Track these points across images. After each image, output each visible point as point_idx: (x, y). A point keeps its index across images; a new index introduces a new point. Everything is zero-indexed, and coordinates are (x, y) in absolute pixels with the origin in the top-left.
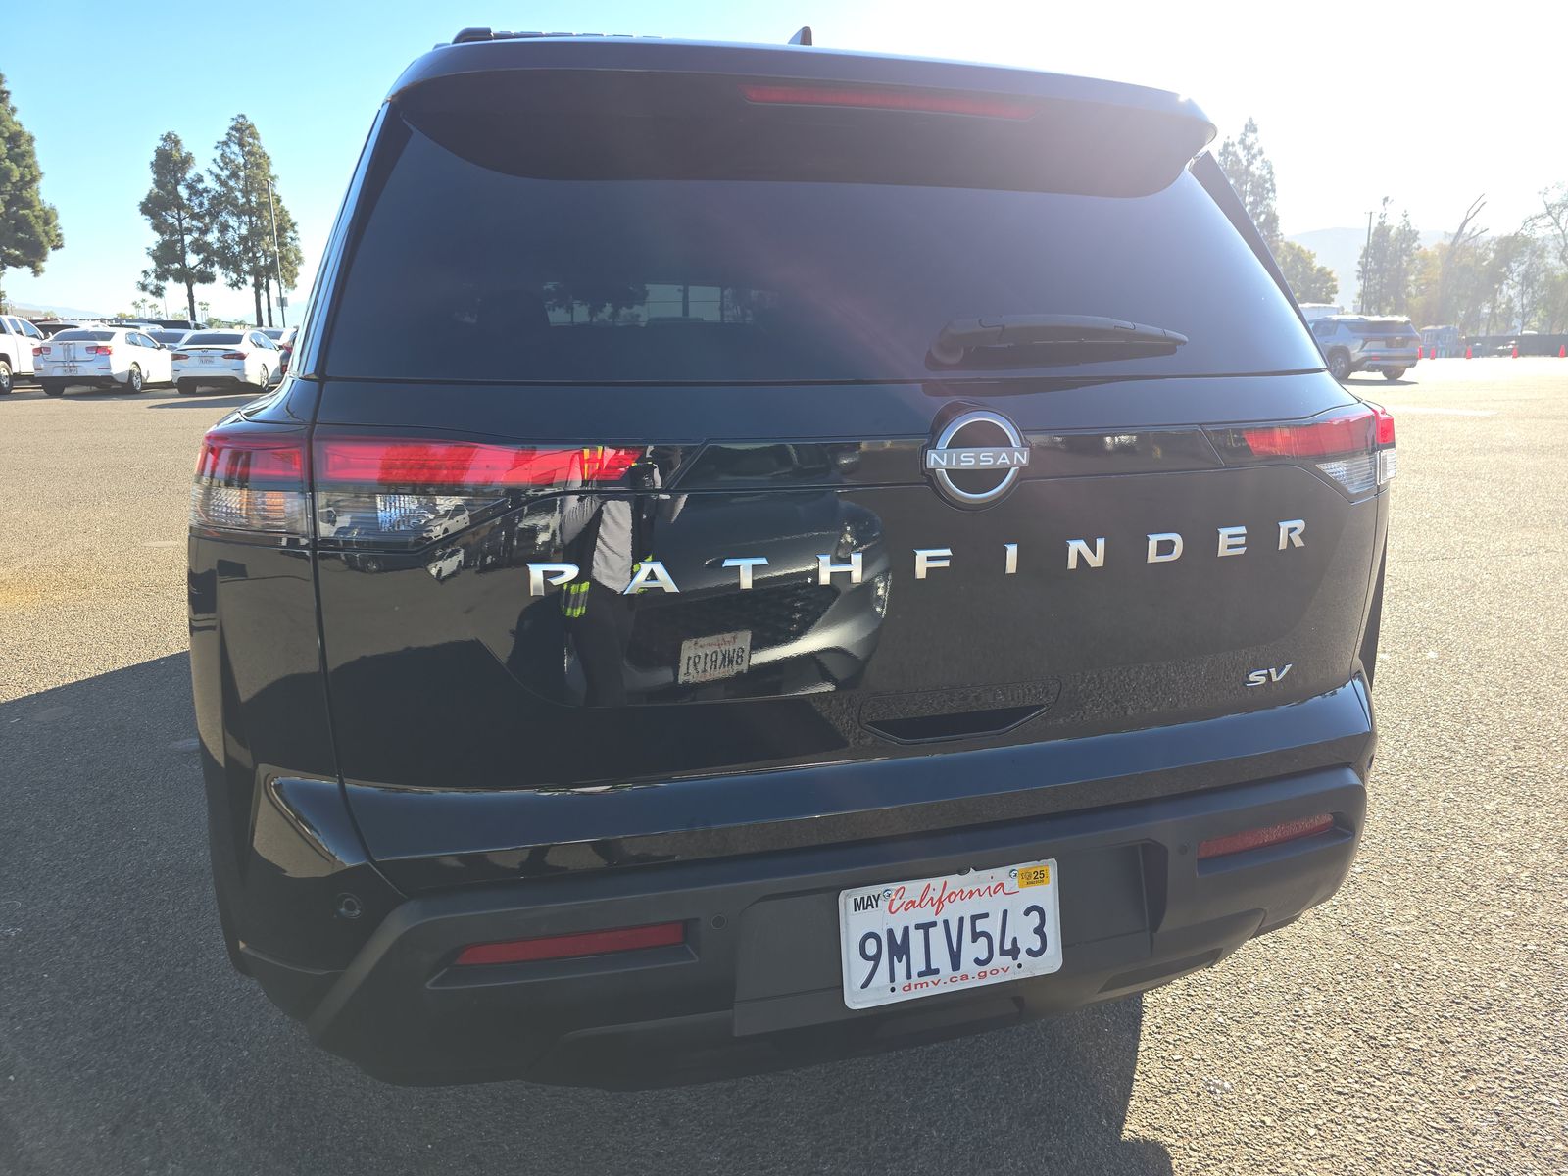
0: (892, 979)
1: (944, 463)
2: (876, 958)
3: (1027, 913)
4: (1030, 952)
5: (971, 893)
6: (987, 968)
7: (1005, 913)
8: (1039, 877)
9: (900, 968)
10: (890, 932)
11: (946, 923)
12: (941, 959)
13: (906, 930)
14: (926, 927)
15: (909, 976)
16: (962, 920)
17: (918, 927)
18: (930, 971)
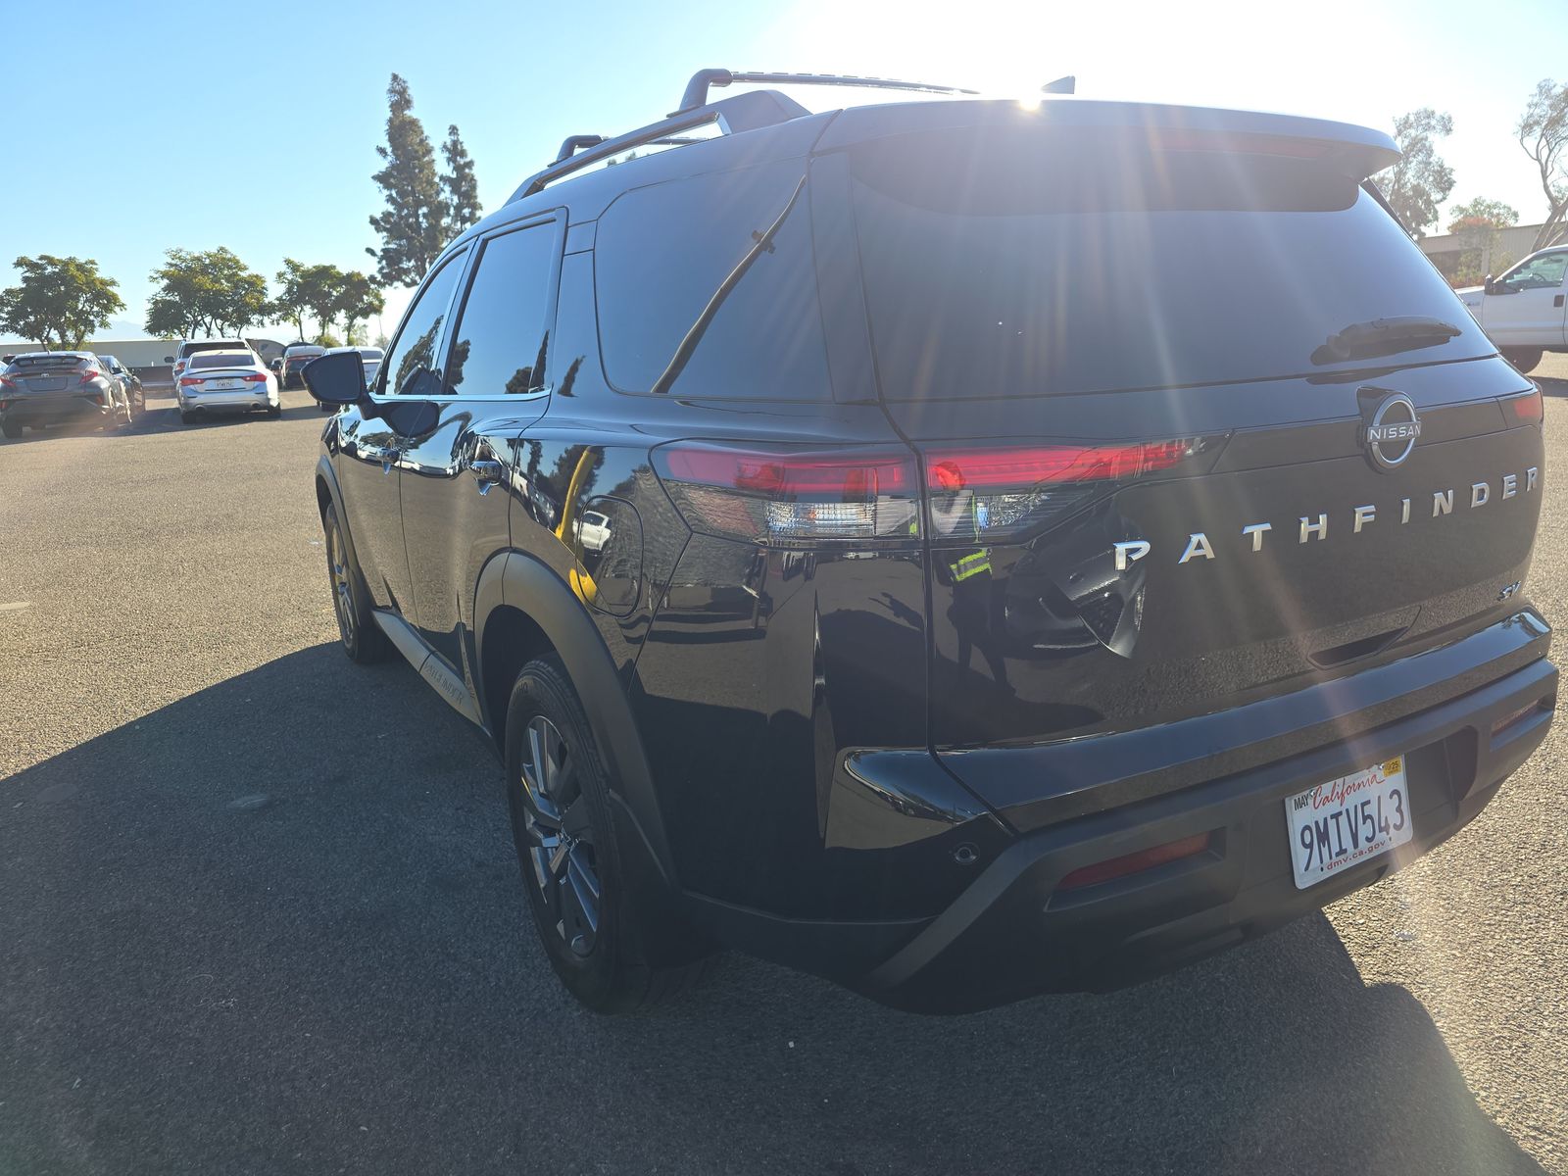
0: (1322, 862)
1: (1378, 437)
2: (1310, 846)
3: (1391, 797)
4: (1395, 826)
5: (1359, 785)
6: (1373, 844)
7: (1379, 797)
8: (1393, 769)
9: (1325, 851)
10: (1317, 823)
11: (1347, 810)
12: (1347, 843)
13: (1325, 819)
14: (1336, 816)
15: (1331, 858)
16: (1356, 807)
17: (1332, 817)
18: (1342, 851)
